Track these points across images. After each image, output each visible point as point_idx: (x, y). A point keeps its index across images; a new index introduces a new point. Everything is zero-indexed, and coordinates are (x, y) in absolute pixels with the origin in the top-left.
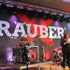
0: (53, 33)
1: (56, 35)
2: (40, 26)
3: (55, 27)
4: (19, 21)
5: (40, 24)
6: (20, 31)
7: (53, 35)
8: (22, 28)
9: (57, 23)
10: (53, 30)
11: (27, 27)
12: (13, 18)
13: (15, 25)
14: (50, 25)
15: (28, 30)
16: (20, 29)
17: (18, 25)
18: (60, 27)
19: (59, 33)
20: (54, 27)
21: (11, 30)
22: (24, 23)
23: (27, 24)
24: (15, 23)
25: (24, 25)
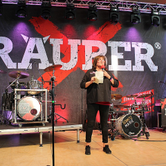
0: (122, 57)
1: (128, 62)
2: (85, 42)
3: (129, 43)
4: (34, 34)
5: (86, 38)
6: (35, 56)
7: (121, 62)
8: (41, 49)
9: (133, 32)
10: (121, 50)
11: (52, 46)
12: (21, 28)
13: (25, 44)
14: (112, 40)
15: (54, 54)
16: (35, 51)
17: (32, 43)
18: (144, 41)
19: (139, 57)
20: (125, 43)
21: (17, 55)
22: (46, 39)
23: (52, 41)
24: (26, 38)
25: (45, 42)
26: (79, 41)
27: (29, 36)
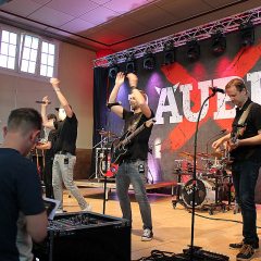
4: (165, 84)
5: (219, 77)
6: (167, 109)
11: (182, 94)
22: (176, 86)
25: (175, 90)
26: (210, 82)
27: (162, 87)
